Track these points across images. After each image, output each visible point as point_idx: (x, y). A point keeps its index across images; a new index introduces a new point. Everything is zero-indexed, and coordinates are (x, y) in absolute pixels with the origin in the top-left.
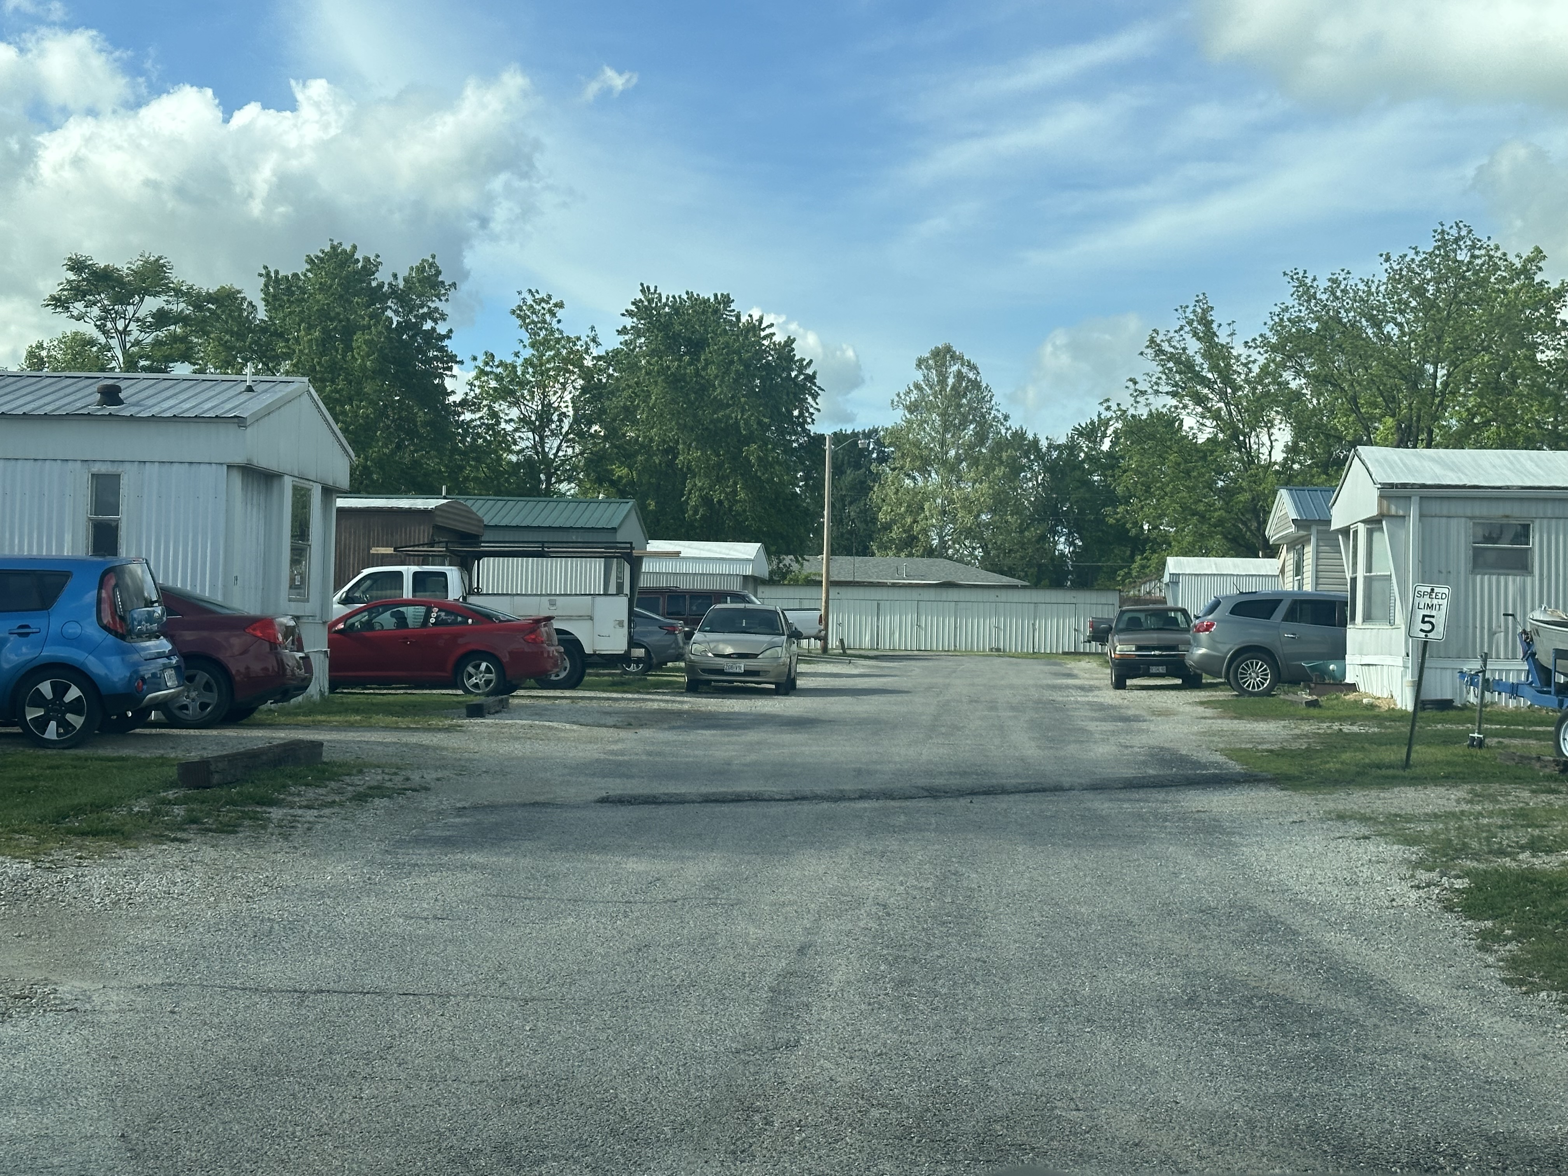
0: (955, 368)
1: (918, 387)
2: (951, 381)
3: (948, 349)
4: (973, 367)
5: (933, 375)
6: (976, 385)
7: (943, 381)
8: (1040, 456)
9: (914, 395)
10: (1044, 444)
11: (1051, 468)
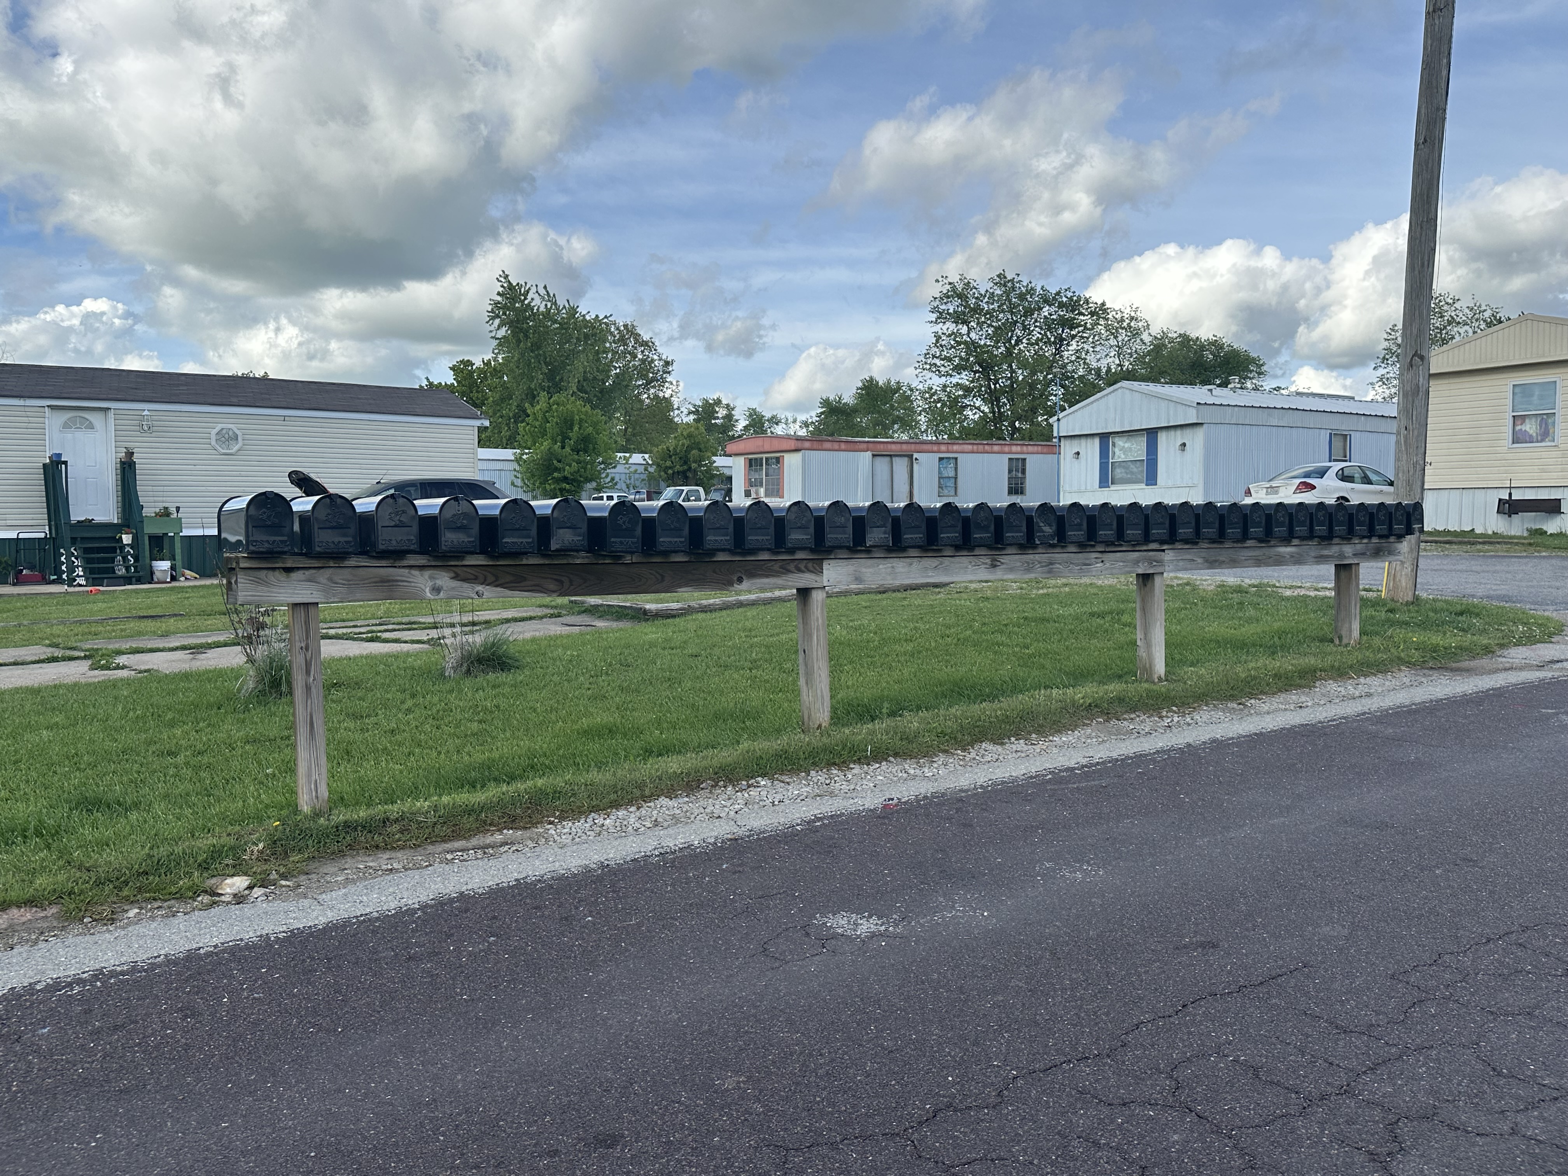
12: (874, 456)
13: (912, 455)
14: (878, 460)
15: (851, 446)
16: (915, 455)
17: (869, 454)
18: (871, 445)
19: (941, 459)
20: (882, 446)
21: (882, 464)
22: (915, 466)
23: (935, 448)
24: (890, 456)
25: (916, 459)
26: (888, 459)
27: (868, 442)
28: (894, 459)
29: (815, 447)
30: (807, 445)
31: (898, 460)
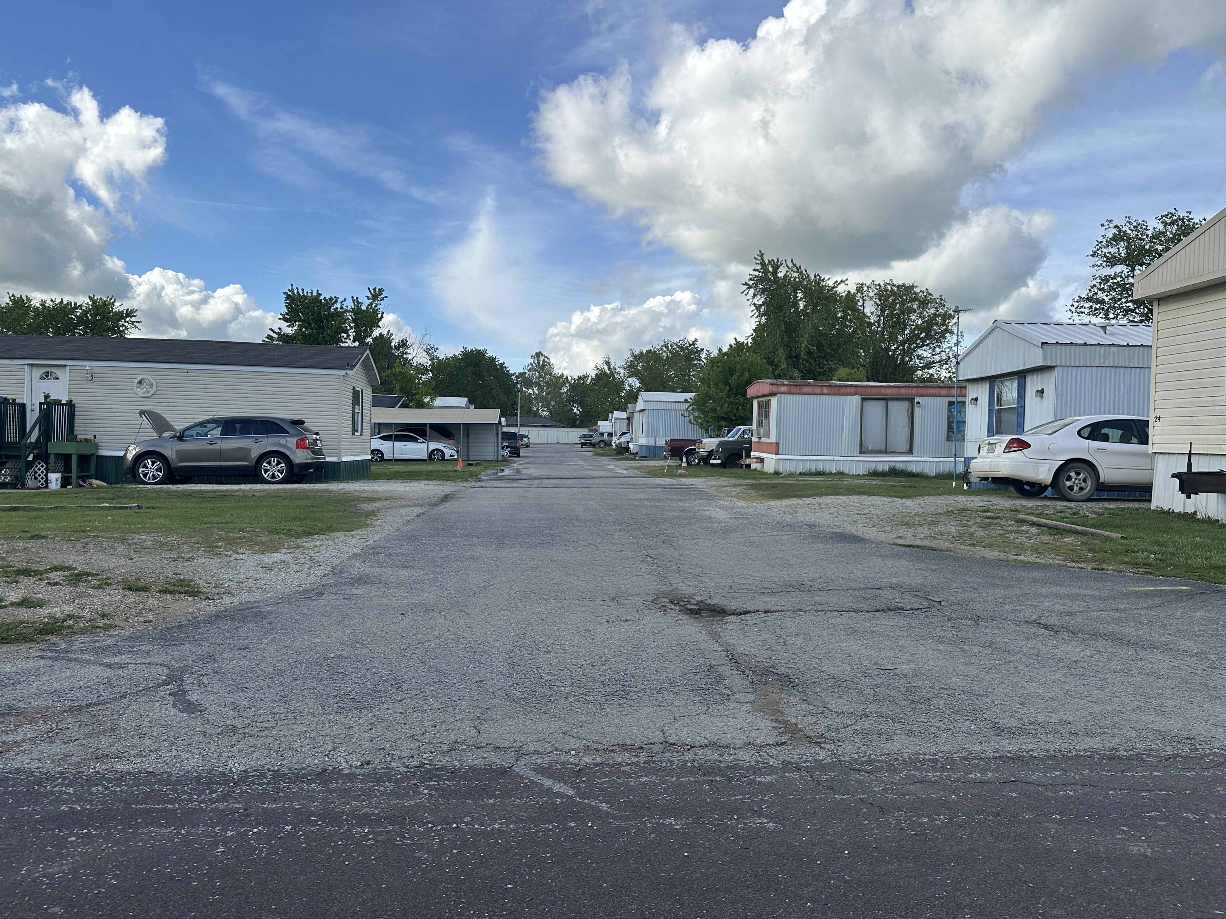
0: (543, 358)
1: (531, 364)
2: (541, 362)
3: (540, 352)
4: (548, 358)
5: (536, 360)
6: (549, 364)
7: (539, 363)
8: (568, 382)
9: (530, 367)
10: (569, 378)
11: (572, 386)
12: (863, 400)
13: (913, 399)
14: (869, 405)
15: (836, 390)
16: (917, 399)
17: (857, 399)
18: (859, 390)
19: (951, 404)
20: (874, 390)
21: (875, 410)
22: (917, 411)
23: (944, 392)
24: (885, 399)
25: (918, 403)
26: (883, 403)
27: (856, 386)
28: (890, 403)
29: (792, 391)
30: (783, 389)
31: (895, 403)
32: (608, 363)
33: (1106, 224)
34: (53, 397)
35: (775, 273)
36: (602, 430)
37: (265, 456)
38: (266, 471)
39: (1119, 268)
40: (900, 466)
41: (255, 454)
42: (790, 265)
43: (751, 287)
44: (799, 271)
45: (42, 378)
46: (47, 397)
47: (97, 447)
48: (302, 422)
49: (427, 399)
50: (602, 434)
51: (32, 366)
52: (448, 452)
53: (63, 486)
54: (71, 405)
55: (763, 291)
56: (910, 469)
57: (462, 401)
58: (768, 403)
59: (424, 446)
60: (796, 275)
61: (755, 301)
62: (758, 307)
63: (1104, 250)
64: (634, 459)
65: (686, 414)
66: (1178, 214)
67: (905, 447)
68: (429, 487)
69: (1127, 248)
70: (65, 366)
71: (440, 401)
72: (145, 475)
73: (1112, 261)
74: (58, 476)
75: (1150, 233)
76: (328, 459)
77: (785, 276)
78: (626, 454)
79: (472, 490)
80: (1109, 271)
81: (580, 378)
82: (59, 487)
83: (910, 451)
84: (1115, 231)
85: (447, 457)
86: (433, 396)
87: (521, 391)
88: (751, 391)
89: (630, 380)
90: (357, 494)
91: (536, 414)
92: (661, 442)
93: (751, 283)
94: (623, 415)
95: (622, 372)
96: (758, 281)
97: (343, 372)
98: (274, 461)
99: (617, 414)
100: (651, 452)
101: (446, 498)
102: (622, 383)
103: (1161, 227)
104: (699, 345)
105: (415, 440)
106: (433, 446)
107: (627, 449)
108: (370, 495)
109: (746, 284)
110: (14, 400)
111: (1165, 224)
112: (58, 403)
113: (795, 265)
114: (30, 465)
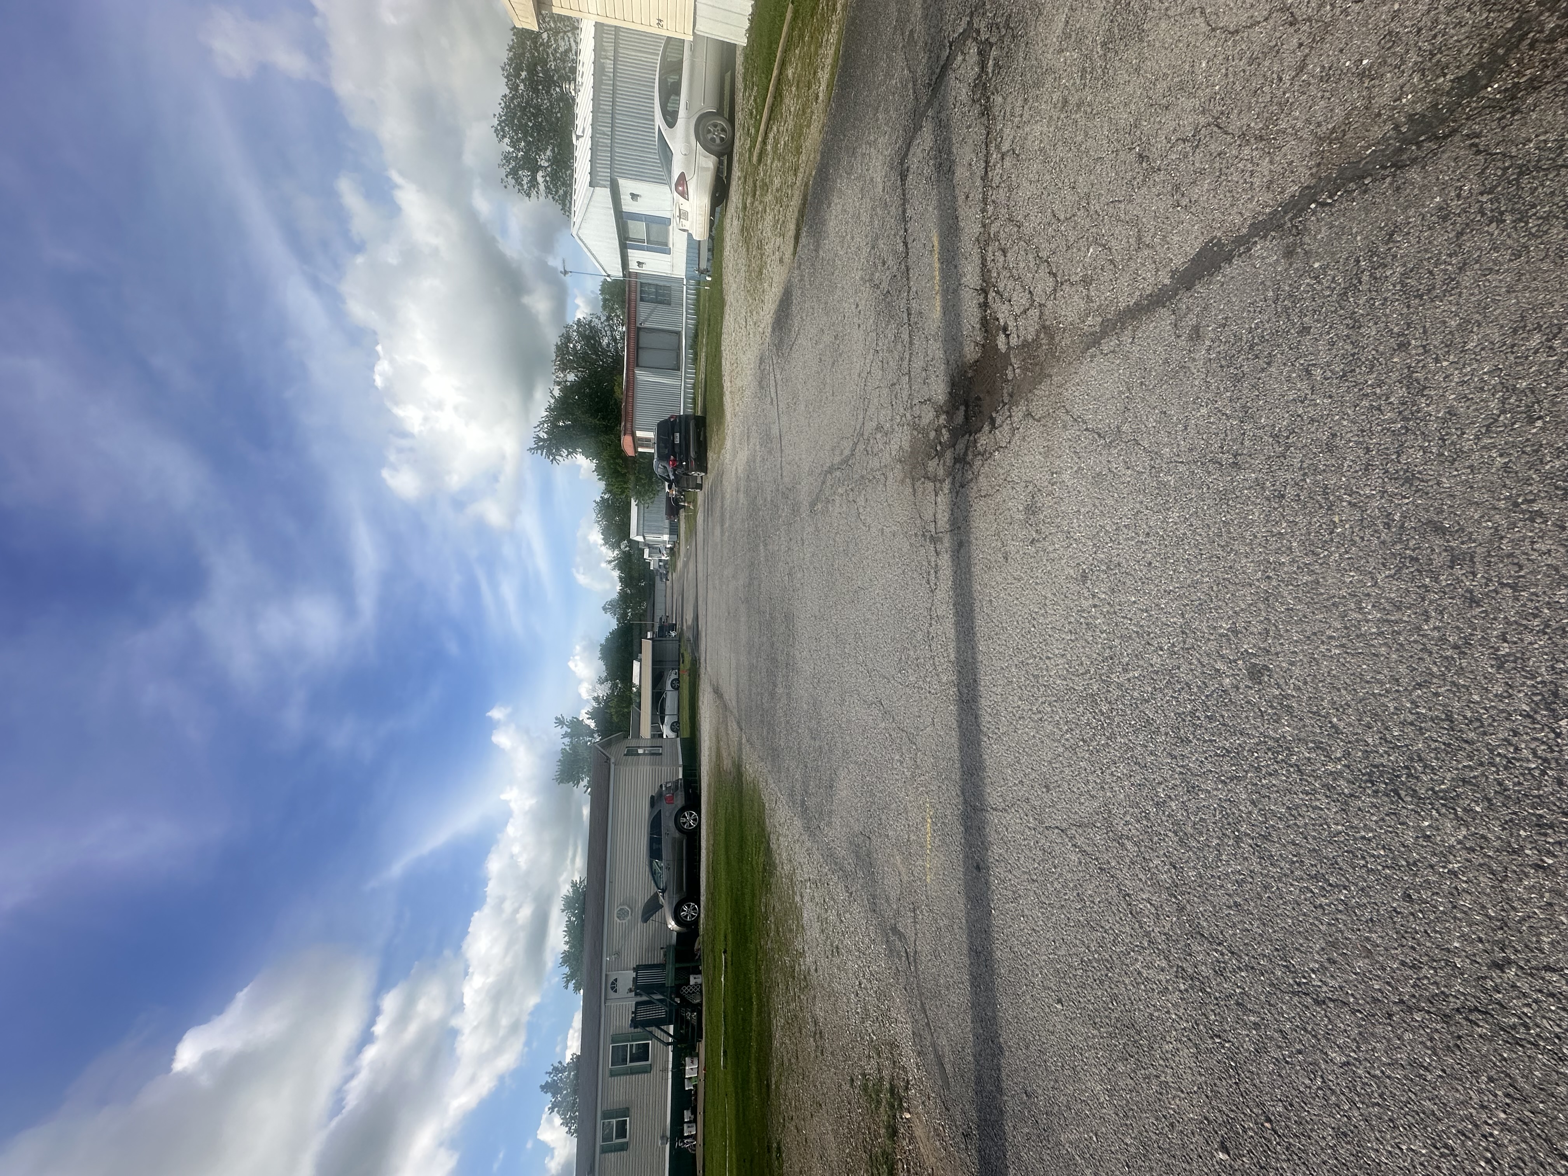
12: (638, 366)
19: (642, 300)
21: (645, 357)
23: (633, 304)
28: (641, 345)
30: (629, 425)
31: (641, 342)
32: (610, 562)
33: (504, 184)
34: (630, 985)
35: (544, 440)
36: (657, 567)
37: (679, 827)
38: (690, 825)
39: (540, 179)
40: (690, 341)
41: (677, 835)
42: (538, 429)
43: (554, 459)
44: (542, 423)
45: (616, 991)
46: (630, 990)
47: (669, 947)
48: (652, 797)
49: (634, 689)
50: (660, 566)
51: (606, 999)
52: (673, 676)
53: (699, 972)
54: (636, 969)
55: (558, 450)
56: (692, 335)
57: (636, 665)
58: (641, 439)
59: (669, 694)
60: (546, 425)
61: (564, 455)
62: (569, 453)
63: (525, 187)
64: (679, 544)
65: (646, 505)
66: (496, 125)
67: (674, 337)
68: (706, 702)
69: (523, 169)
70: (606, 975)
71: (636, 680)
72: (693, 916)
73: (533, 183)
74: (692, 978)
75: (512, 150)
76: (681, 776)
77: (546, 433)
78: (676, 549)
79: (708, 669)
80: (542, 187)
81: (621, 581)
82: (699, 976)
83: (678, 333)
84: (510, 177)
85: (676, 677)
86: (631, 684)
87: (629, 621)
88: (630, 452)
89: (623, 547)
90: (712, 764)
91: (645, 611)
92: (667, 522)
93: (551, 458)
94: (647, 551)
95: (616, 552)
96: (549, 452)
97: (612, 766)
98: (683, 820)
99: (646, 556)
100: (674, 530)
101: (717, 692)
102: (624, 552)
103: (507, 140)
104: (598, 499)
105: (664, 700)
106: (668, 687)
107: (671, 549)
108: (714, 754)
109: (552, 461)
110: (633, 1013)
111: (504, 136)
112: (635, 980)
113: (538, 426)
114: (683, 999)
